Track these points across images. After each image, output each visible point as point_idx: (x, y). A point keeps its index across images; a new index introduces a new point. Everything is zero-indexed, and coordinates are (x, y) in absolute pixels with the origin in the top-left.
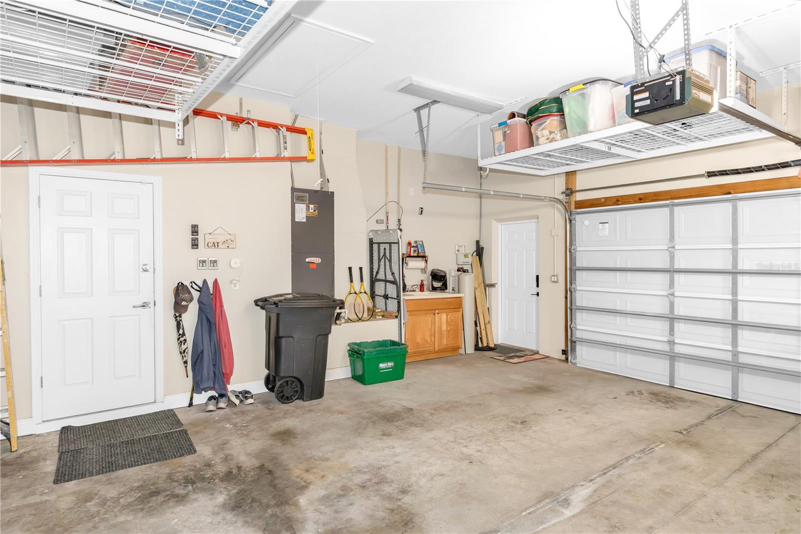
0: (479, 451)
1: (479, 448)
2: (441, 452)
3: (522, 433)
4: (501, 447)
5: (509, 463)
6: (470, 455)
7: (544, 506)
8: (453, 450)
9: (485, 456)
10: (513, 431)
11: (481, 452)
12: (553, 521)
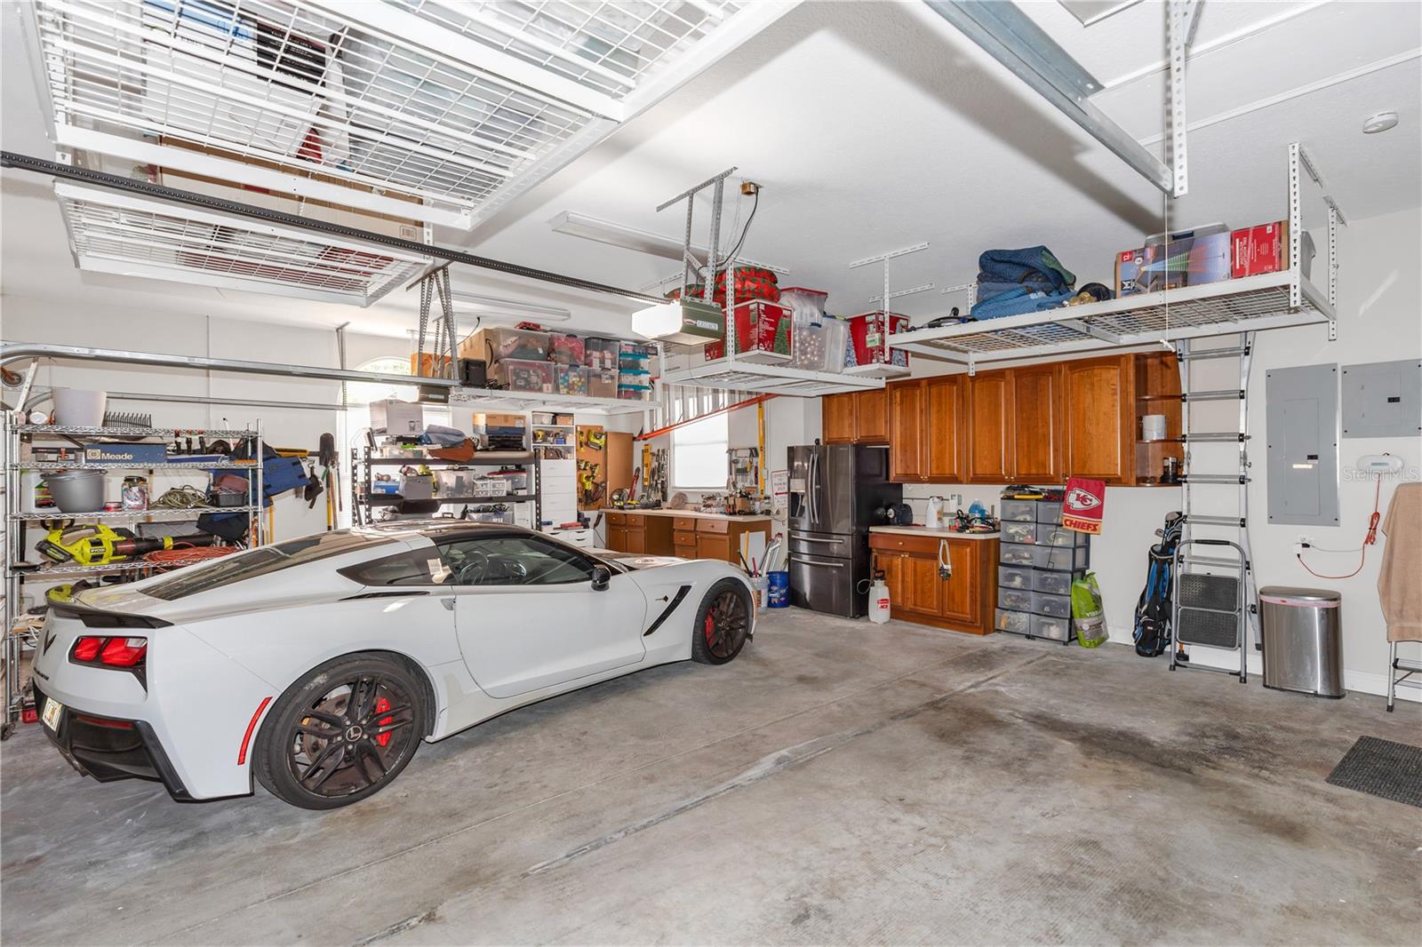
0: (894, 821)
1: (894, 827)
2: (956, 813)
3: (811, 876)
4: (857, 833)
5: (844, 803)
6: (907, 812)
7: (806, 756)
8: (940, 820)
9: (882, 812)
10: (832, 880)
11: (890, 819)
12: (801, 745)
